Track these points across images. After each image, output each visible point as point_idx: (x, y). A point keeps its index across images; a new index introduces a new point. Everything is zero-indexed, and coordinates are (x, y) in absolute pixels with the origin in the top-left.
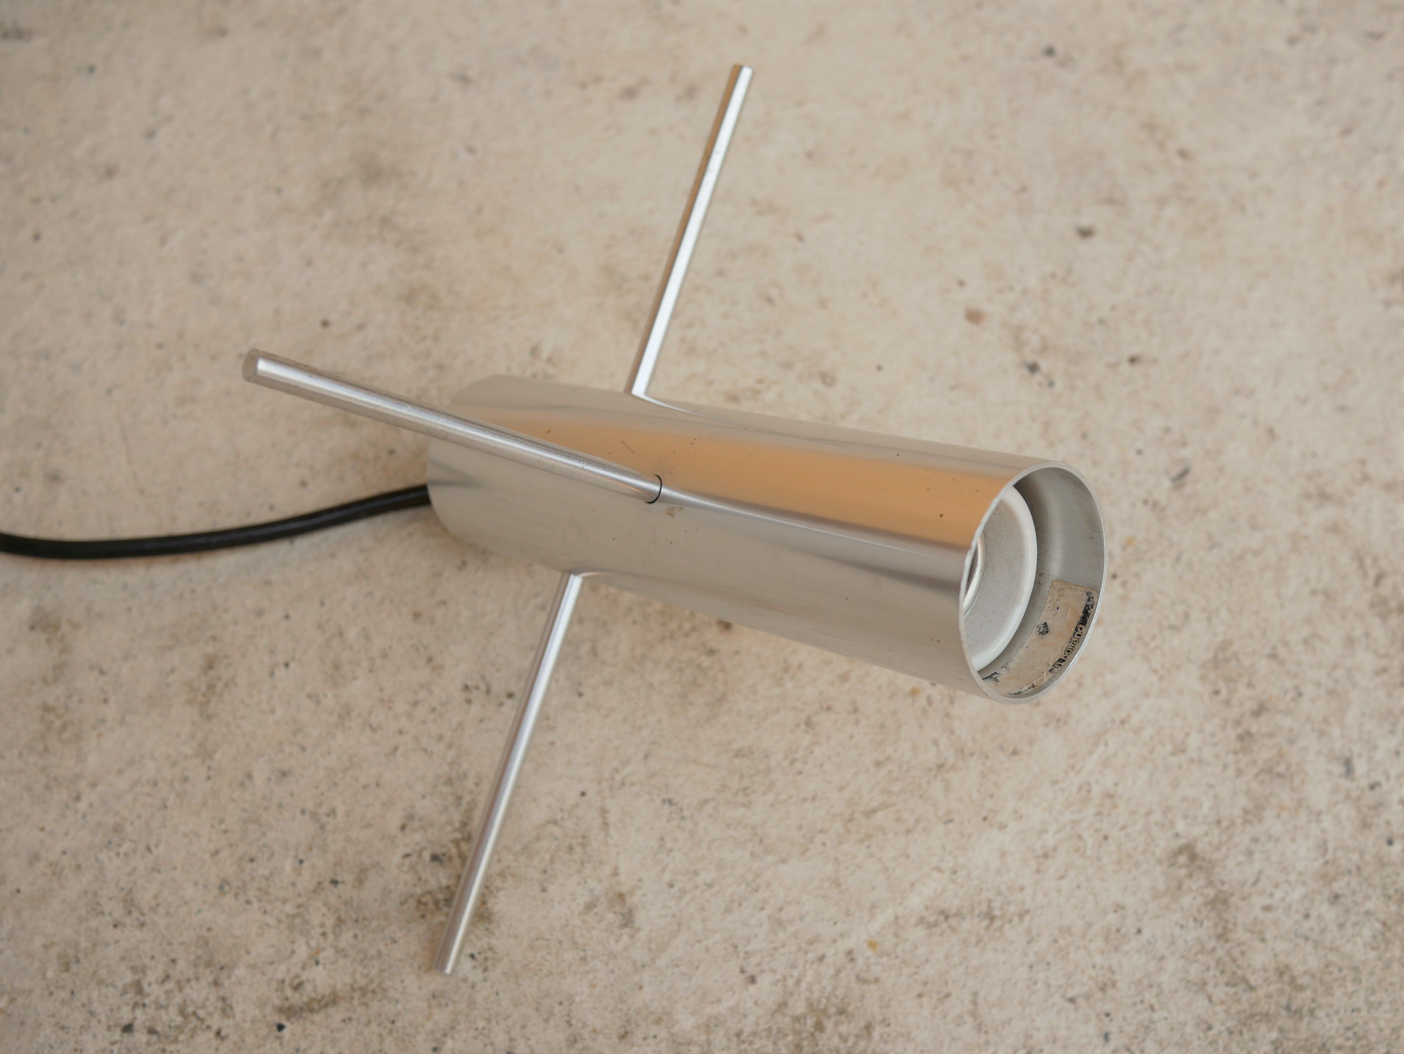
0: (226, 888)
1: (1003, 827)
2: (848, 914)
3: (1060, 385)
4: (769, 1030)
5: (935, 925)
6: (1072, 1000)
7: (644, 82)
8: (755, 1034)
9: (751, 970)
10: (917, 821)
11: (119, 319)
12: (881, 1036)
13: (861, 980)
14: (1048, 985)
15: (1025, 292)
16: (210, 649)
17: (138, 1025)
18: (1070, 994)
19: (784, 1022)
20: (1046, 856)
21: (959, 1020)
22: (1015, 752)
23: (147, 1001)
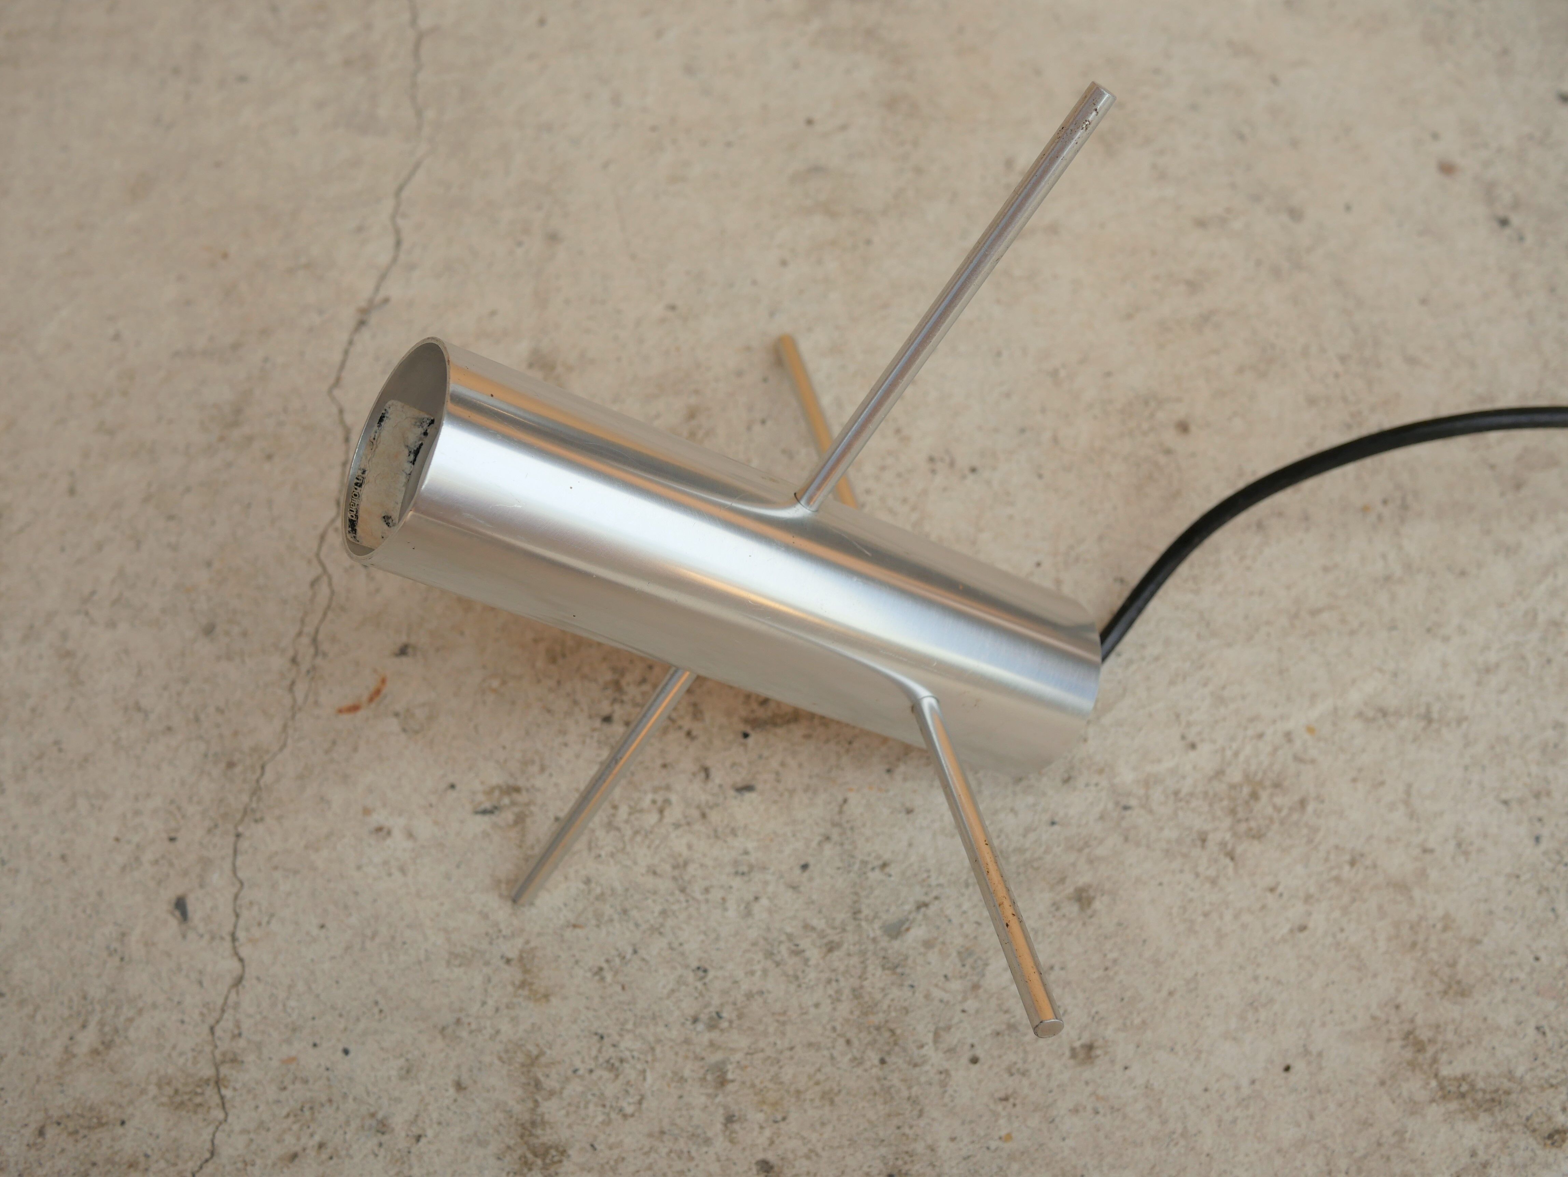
1: (1446, 639)
2: (1289, 698)
3: (1530, 239)
4: (1206, 794)
5: (1374, 720)
6: (1506, 803)
8: (1191, 794)
9: (1192, 736)
10: (1362, 625)
11: (616, 100)
12: (1315, 811)
13: (1297, 759)
14: (1482, 786)
15: (1500, 150)
16: (693, 400)
17: (616, 717)
18: (1504, 796)
19: (1221, 787)
20: (1488, 670)
21: (1392, 807)
22: (1463, 573)
23: (625, 698)
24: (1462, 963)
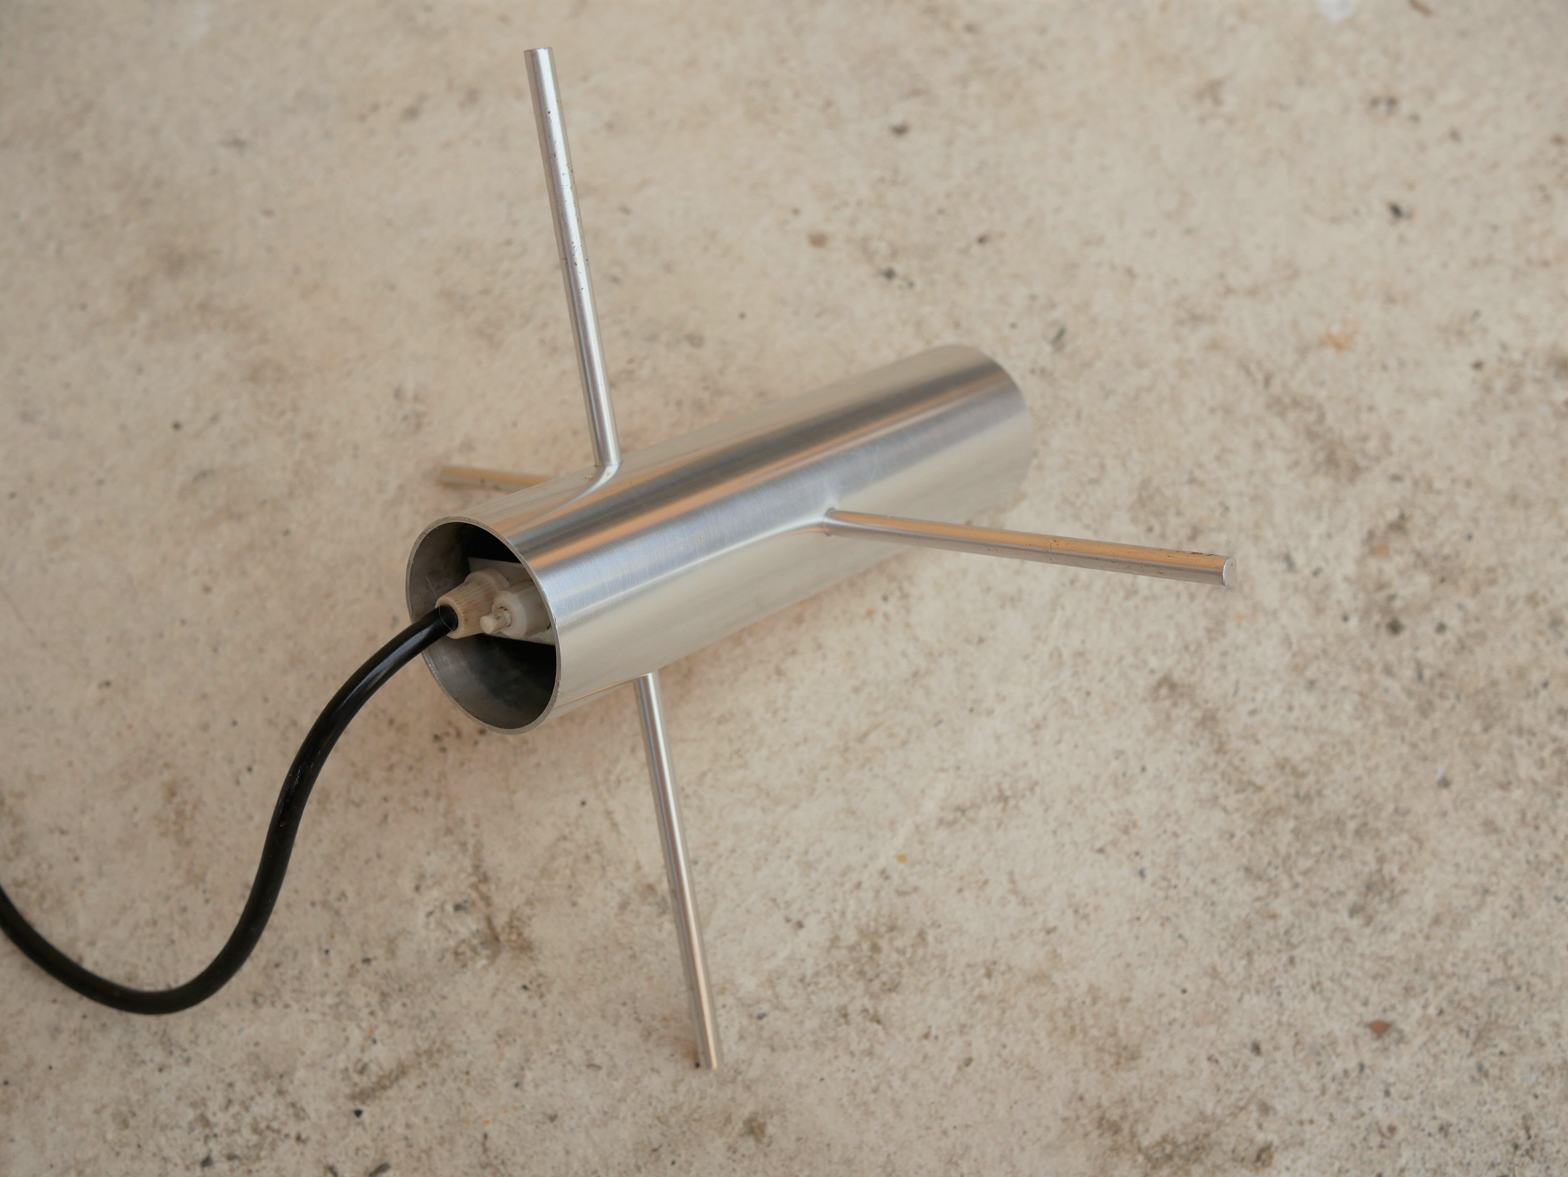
0: (260, 1000)
1: (990, 712)
2: (870, 836)
3: (919, 283)
4: (830, 966)
5: (955, 822)
6: (1101, 851)
7: (423, 97)
8: (817, 974)
9: (796, 916)
10: (909, 732)
12: (936, 938)
13: (901, 893)
14: (1075, 844)
15: (859, 203)
16: (166, 776)
17: (215, 1156)
18: (1098, 845)
19: (841, 954)
20: (1038, 727)
21: (1003, 902)
22: (981, 641)
23: (217, 1131)
24: (1121, 1027)
